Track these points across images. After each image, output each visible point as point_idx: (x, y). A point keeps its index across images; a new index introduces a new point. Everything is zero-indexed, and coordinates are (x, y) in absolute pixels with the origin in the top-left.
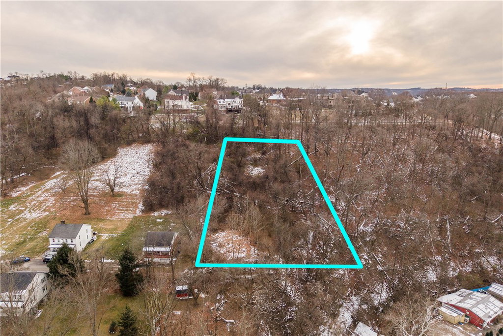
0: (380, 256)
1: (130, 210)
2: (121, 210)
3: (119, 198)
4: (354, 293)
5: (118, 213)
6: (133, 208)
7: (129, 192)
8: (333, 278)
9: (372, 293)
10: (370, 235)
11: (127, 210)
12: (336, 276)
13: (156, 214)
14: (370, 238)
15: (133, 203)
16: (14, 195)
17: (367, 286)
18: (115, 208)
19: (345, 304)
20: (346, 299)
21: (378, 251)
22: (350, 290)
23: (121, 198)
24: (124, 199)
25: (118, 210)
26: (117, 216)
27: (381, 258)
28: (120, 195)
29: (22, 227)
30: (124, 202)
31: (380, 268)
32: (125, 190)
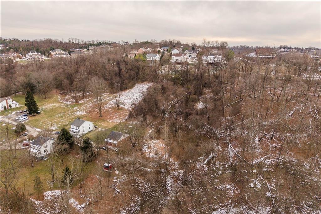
0: (273, 185)
1: (121, 118)
2: (117, 117)
3: (120, 111)
4: (233, 205)
6: (123, 117)
7: (127, 108)
8: (216, 189)
9: (251, 210)
10: (267, 167)
11: (119, 118)
12: (221, 188)
14: (266, 169)
15: (125, 115)
16: (80, 102)
17: (248, 204)
19: (219, 210)
20: (223, 207)
21: (273, 181)
22: (230, 201)
23: (121, 111)
25: (116, 117)
26: (113, 120)
27: (274, 187)
28: (122, 109)
29: (71, 118)
30: (121, 113)
31: (269, 194)
32: (125, 107)
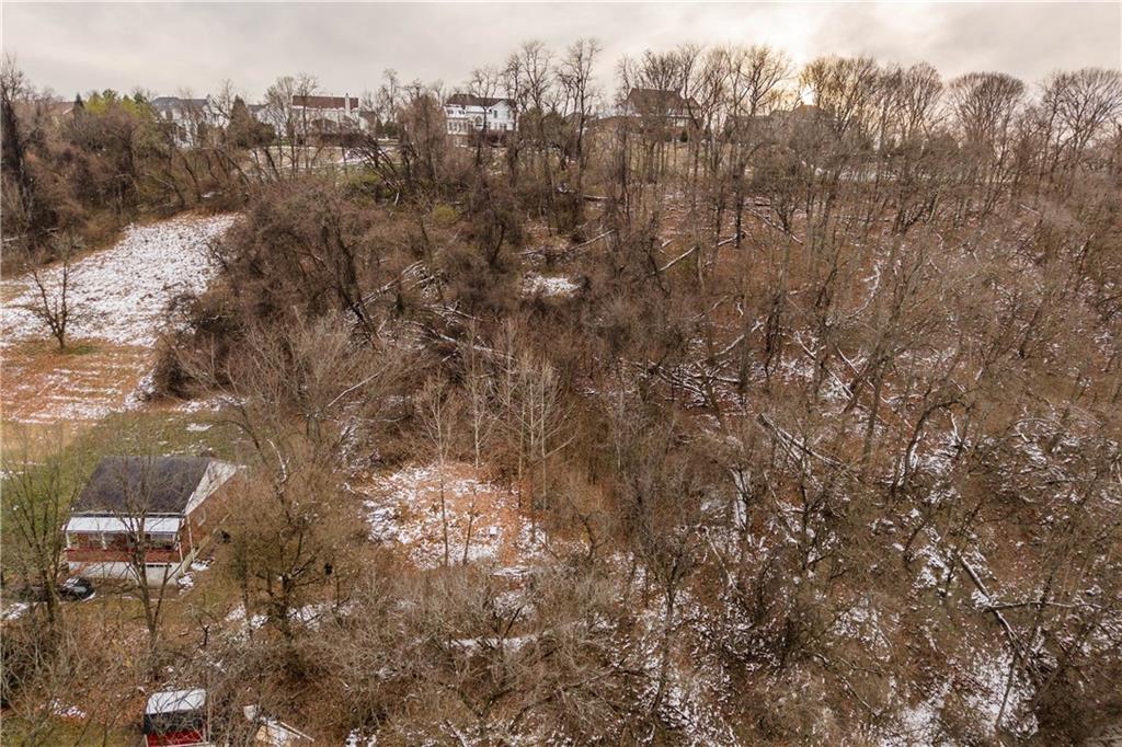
3: (78, 358)
4: (908, 696)
5: (60, 401)
6: (118, 388)
7: (122, 339)
10: (942, 486)
11: (91, 395)
13: (194, 406)
15: (123, 372)
17: (949, 666)
18: (53, 386)
20: (887, 719)
21: (971, 541)
22: (893, 682)
23: (85, 357)
24: (98, 360)
26: (48, 411)
27: (981, 563)
28: (86, 347)
30: (94, 369)
31: (981, 599)
32: (109, 333)
